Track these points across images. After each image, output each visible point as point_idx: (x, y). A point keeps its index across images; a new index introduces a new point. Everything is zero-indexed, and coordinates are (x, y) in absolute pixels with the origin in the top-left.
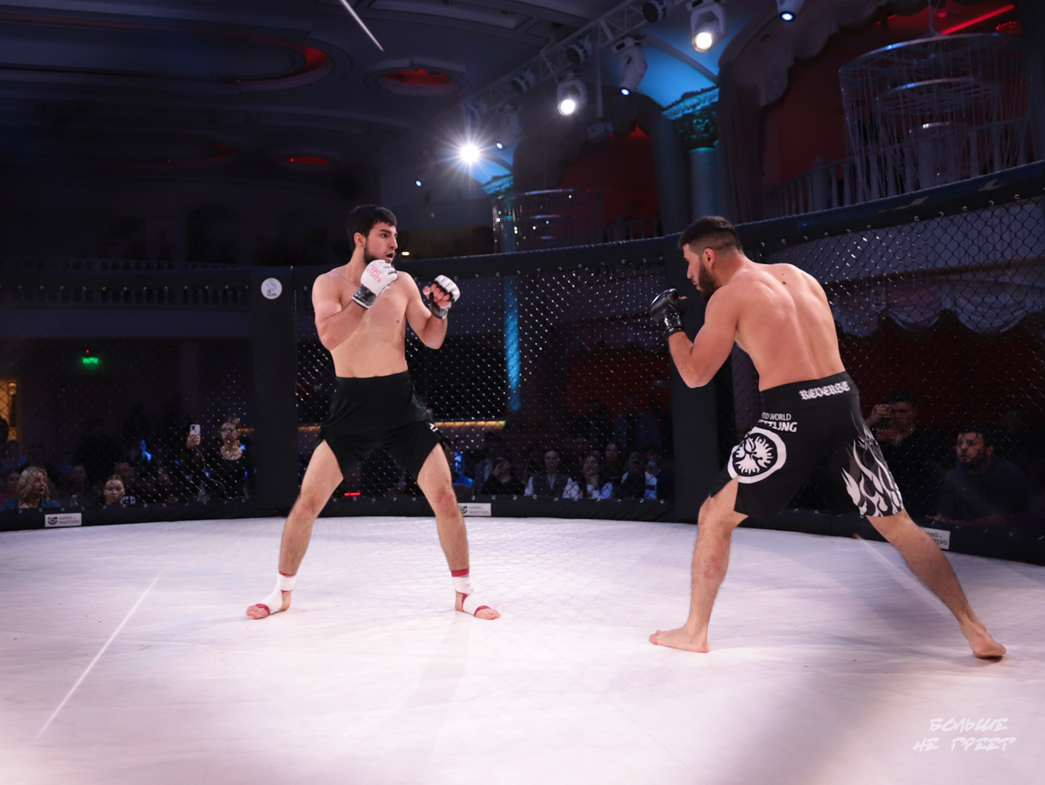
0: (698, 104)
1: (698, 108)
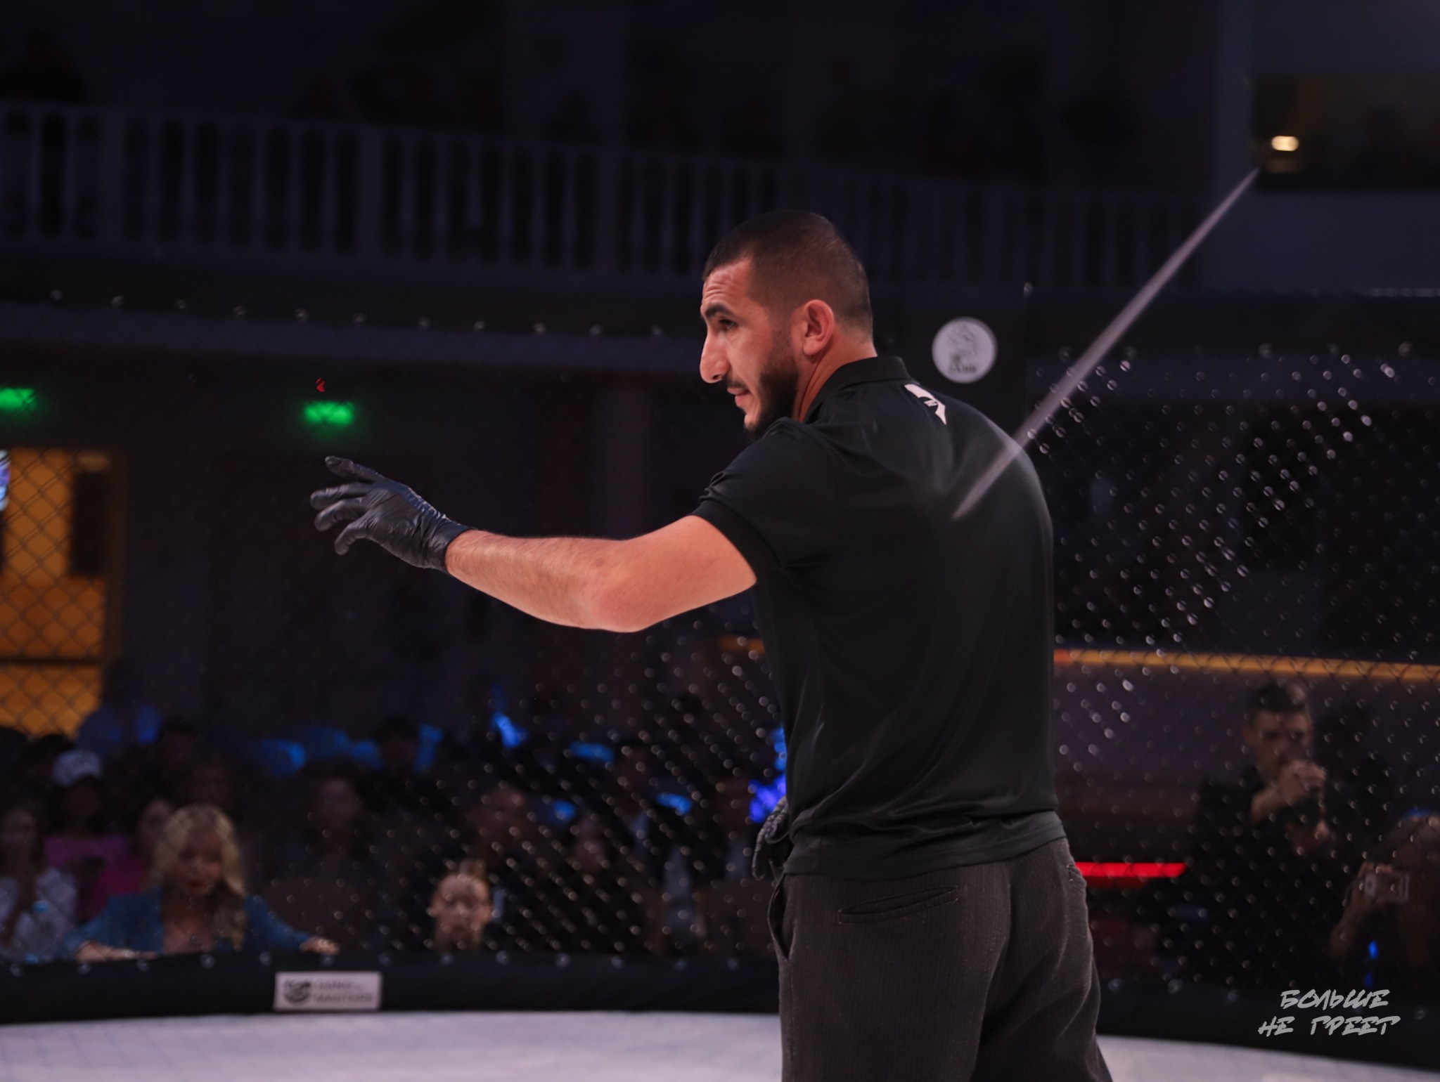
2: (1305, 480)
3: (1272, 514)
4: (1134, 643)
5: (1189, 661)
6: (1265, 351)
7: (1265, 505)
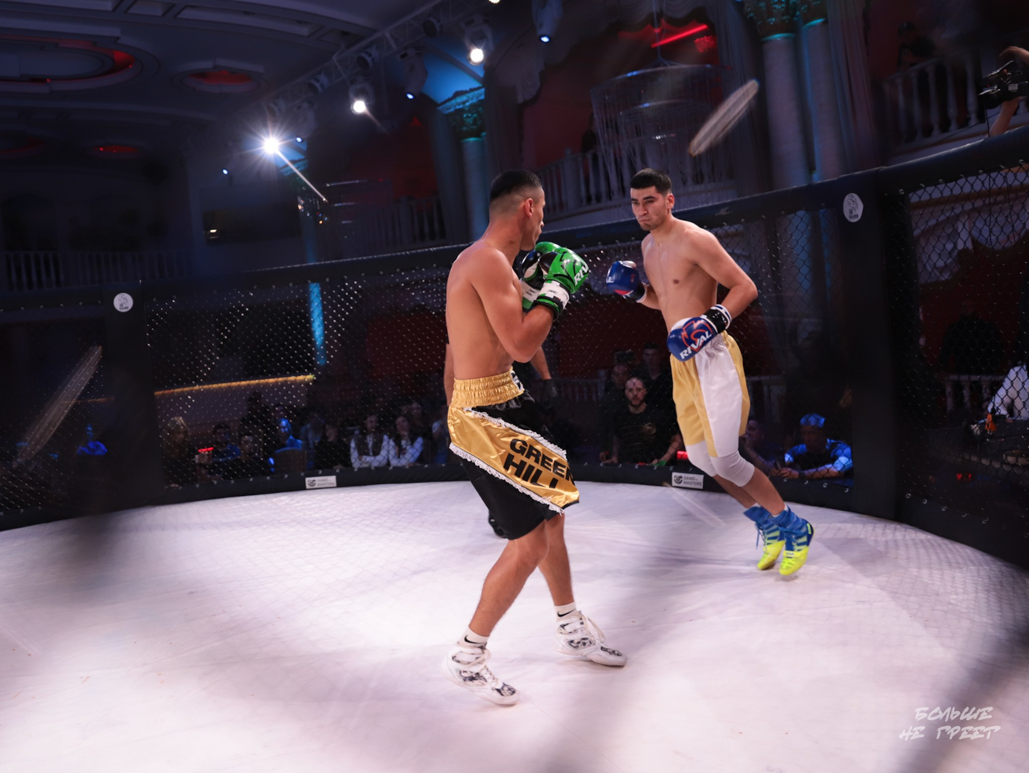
0: (467, 101)
1: (467, 104)
2: (233, 329)
3: (224, 340)
4: (189, 384)
5: (206, 387)
6: (215, 293)
7: (222, 338)
